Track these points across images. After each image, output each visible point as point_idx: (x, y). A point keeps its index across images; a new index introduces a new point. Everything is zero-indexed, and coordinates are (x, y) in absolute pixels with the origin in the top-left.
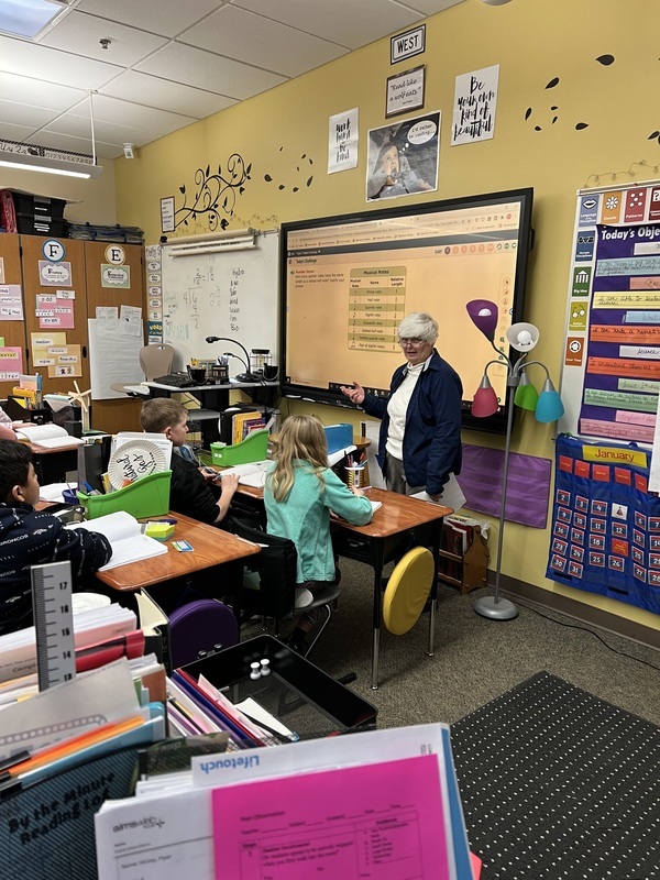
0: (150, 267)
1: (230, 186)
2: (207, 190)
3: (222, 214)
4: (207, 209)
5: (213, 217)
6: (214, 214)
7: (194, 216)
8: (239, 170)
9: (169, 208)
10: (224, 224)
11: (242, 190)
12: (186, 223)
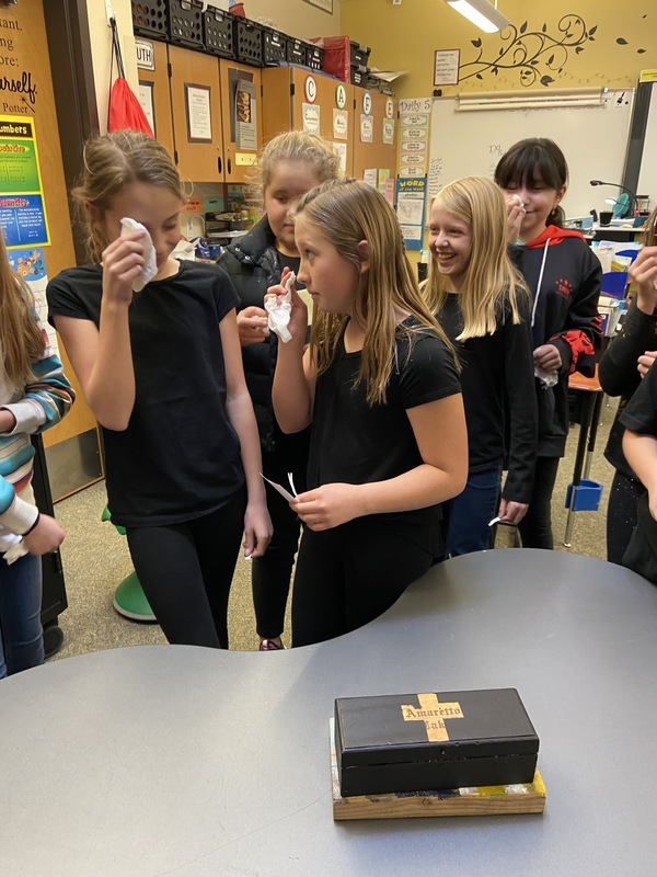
0: (407, 121)
1: (559, 44)
2: (521, 46)
3: (543, 69)
4: (520, 65)
5: (528, 73)
6: (531, 70)
7: (495, 70)
8: (577, 31)
9: (451, 60)
10: (546, 80)
11: (578, 50)
12: (479, 77)
